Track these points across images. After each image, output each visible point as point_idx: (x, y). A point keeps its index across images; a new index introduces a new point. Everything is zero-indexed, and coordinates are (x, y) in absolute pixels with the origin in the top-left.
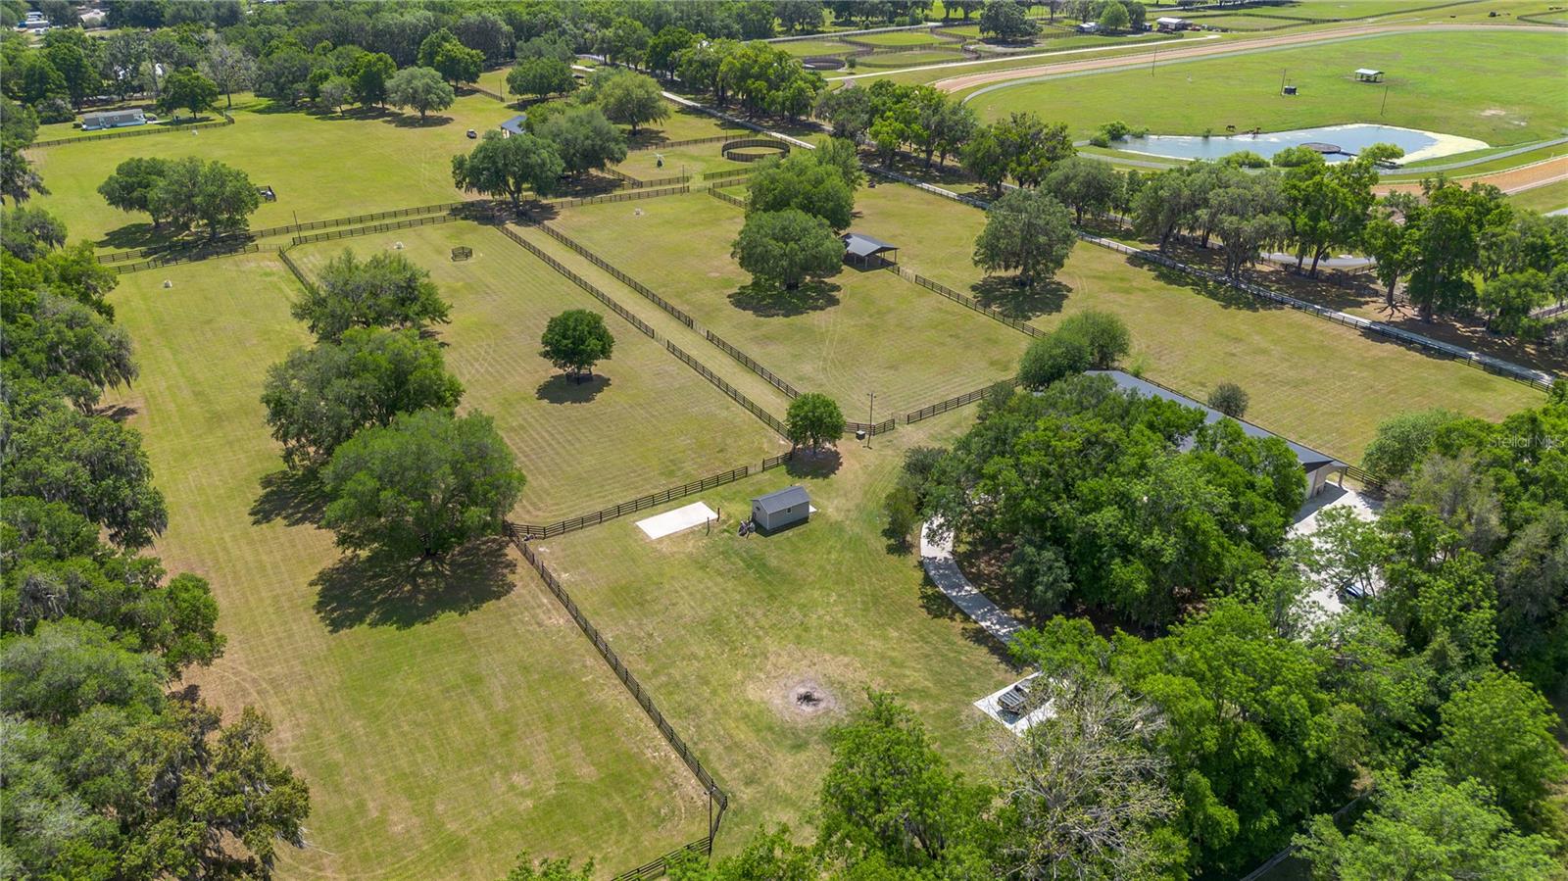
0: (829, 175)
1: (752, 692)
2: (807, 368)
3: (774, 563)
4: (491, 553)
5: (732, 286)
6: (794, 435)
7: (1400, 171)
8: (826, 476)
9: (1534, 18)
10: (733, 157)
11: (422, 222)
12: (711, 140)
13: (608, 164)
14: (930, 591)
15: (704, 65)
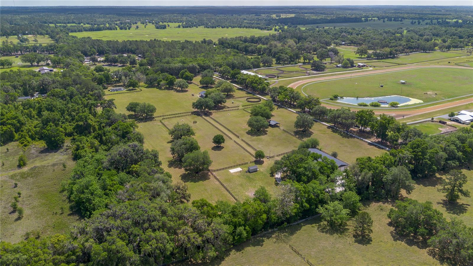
0: (266, 109)
1: (246, 193)
2: (260, 146)
3: (251, 177)
4: (206, 173)
5: (247, 130)
6: (256, 158)
7: (399, 108)
8: (261, 165)
9: (458, 64)
10: (248, 101)
11: (186, 115)
12: (244, 97)
13: (222, 103)
14: (276, 182)
15: (243, 79)
